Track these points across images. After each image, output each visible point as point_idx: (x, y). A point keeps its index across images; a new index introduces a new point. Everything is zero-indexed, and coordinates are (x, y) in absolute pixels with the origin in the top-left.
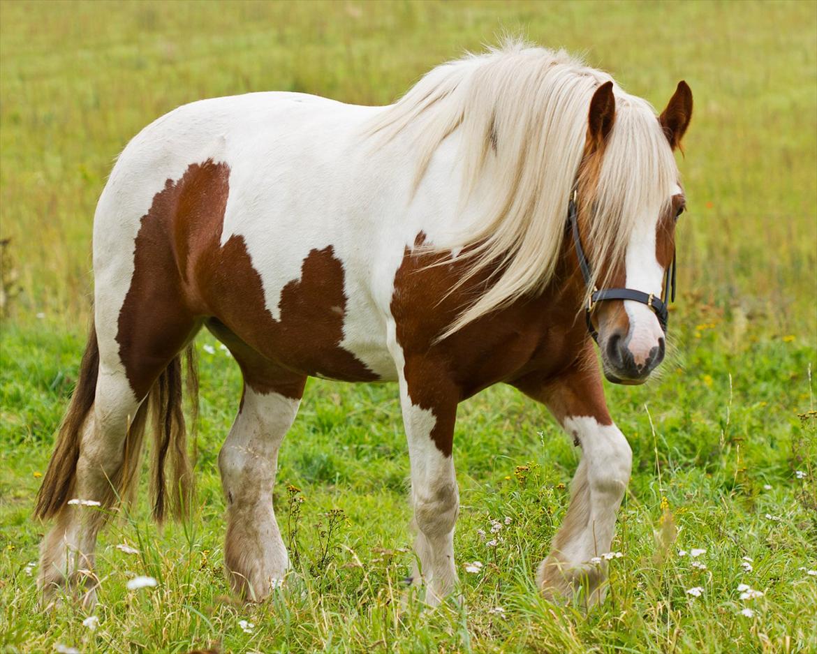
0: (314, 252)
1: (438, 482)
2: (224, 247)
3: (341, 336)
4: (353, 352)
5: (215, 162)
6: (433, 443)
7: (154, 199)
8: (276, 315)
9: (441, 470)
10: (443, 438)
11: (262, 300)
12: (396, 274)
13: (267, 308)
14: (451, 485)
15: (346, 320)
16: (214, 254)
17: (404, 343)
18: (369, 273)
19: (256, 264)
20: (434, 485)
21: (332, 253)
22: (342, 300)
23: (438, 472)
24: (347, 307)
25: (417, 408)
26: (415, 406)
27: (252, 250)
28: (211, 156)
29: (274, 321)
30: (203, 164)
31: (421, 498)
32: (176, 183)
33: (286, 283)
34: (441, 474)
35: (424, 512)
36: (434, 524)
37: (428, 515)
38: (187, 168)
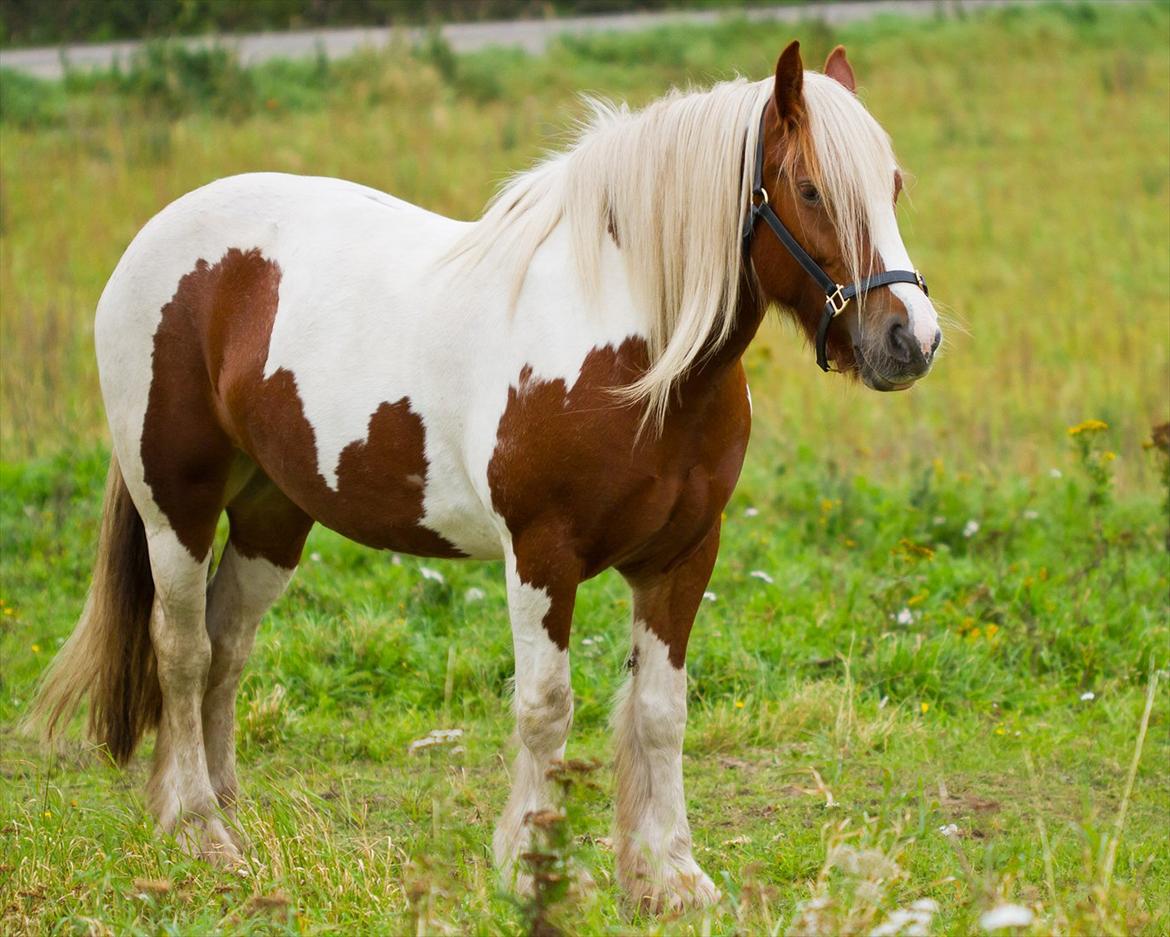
0: (384, 407)
1: (547, 683)
2: (269, 380)
3: (421, 513)
4: (438, 531)
5: (265, 256)
6: (545, 632)
7: (180, 282)
8: (332, 482)
9: (553, 666)
10: (558, 627)
11: (313, 462)
12: (501, 422)
13: (320, 472)
14: (564, 687)
15: (427, 492)
16: (254, 386)
17: (506, 511)
18: (461, 425)
19: (310, 413)
20: (543, 686)
21: (408, 406)
22: (422, 466)
23: (550, 669)
24: (428, 475)
25: (528, 587)
26: (525, 585)
27: (305, 392)
28: (260, 245)
29: (330, 489)
30: (248, 254)
31: (526, 703)
32: (211, 267)
33: (346, 443)
34: (552, 672)
35: (529, 720)
36: (541, 736)
37: (534, 724)
38: (226, 251)
